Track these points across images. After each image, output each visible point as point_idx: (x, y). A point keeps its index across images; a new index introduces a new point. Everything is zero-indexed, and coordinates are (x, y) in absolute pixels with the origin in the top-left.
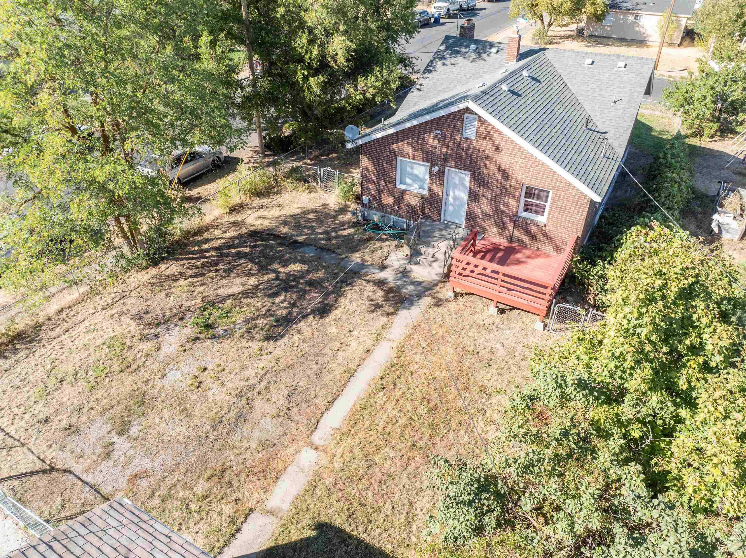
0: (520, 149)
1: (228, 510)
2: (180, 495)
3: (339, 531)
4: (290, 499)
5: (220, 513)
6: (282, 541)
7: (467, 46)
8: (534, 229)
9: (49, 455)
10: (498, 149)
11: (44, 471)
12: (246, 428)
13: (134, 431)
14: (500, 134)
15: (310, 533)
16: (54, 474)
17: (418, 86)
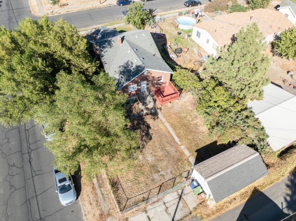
0: (156, 72)
1: (186, 162)
2: (179, 167)
3: (199, 149)
4: (189, 153)
5: (186, 163)
6: (195, 157)
7: (105, 44)
8: (160, 83)
9: (157, 185)
10: (151, 74)
11: (160, 187)
12: (171, 153)
13: (160, 170)
14: (151, 71)
15: (197, 153)
16: (162, 185)
17: (104, 63)
